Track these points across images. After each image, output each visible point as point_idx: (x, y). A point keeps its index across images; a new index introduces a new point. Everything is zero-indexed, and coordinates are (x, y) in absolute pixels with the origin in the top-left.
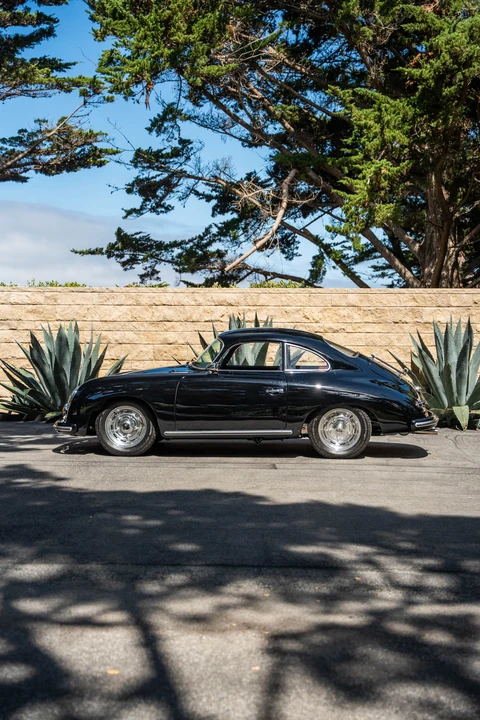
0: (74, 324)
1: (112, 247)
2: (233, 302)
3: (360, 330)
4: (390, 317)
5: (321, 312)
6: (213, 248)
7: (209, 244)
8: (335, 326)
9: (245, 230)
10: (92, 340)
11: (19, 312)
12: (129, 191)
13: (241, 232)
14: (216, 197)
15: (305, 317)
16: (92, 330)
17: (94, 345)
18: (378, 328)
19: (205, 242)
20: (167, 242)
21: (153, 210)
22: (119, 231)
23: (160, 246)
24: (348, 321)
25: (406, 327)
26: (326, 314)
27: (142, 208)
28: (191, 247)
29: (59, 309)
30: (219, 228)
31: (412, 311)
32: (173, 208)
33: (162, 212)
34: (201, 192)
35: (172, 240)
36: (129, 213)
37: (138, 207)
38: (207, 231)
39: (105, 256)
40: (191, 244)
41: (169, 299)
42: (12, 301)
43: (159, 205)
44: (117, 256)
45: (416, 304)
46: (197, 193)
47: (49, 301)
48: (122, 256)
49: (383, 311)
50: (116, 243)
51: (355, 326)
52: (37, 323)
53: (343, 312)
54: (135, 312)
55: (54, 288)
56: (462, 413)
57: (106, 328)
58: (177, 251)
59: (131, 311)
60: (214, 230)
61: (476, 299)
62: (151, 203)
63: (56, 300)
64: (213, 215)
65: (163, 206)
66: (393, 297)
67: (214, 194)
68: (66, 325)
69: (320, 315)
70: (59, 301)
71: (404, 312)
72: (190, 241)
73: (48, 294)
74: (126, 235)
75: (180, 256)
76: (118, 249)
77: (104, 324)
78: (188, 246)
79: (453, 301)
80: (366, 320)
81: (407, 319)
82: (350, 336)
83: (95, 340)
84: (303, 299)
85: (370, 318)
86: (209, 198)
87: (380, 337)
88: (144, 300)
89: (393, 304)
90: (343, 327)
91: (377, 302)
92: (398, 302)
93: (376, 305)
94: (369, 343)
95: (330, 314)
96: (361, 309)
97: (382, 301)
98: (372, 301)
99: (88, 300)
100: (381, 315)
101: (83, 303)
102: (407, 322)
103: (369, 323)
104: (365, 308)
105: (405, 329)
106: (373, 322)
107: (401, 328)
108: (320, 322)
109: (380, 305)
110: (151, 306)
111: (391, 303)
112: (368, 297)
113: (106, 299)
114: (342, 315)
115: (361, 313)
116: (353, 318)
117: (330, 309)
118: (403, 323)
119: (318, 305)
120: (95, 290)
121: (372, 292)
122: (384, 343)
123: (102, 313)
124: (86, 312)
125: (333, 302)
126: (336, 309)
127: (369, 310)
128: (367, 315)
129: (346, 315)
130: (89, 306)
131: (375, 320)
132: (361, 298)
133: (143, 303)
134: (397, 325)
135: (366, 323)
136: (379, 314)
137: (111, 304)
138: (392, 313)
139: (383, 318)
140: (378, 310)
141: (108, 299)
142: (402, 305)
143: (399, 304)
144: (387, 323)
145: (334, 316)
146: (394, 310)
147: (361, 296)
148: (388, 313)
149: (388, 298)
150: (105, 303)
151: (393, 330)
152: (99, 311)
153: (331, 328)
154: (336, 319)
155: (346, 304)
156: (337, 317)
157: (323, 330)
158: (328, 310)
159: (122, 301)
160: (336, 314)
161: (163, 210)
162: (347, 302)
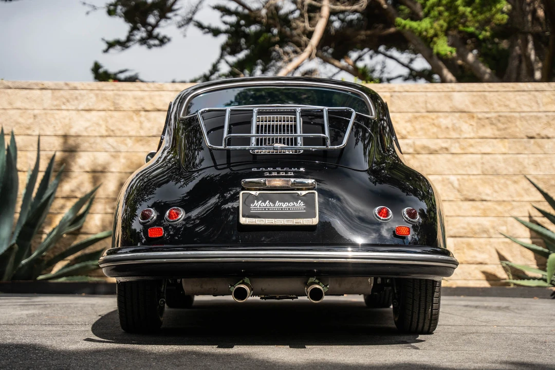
3: (472, 150)
4: (520, 128)
5: (410, 121)
8: (433, 144)
12: (111, 12)
14: (226, 32)
18: (501, 146)
21: (143, 41)
24: (454, 135)
26: (417, 125)
27: (129, 39)
30: (231, 66)
32: (169, 40)
33: (155, 45)
34: (206, 24)
36: (111, 45)
37: (123, 37)
38: (215, 69)
43: (150, 36)
46: (200, 26)
49: (510, 120)
51: (464, 143)
53: (445, 121)
60: (224, 68)
62: (141, 34)
64: (222, 56)
65: (156, 38)
66: (525, 97)
67: (223, 27)
69: (409, 127)
71: (544, 120)
74: (106, 71)
80: (482, 133)
81: (550, 132)
82: (456, 159)
83: (43, 167)
85: (488, 131)
86: (216, 32)
87: (505, 161)
88: (127, 103)
89: (526, 109)
90: (444, 145)
91: (500, 106)
92: (534, 104)
93: (499, 109)
94: (486, 170)
95: (423, 125)
96: (473, 117)
97: (508, 103)
98: (491, 104)
99: (35, 101)
100: (506, 126)
101: (27, 107)
102: (550, 135)
103: (486, 138)
104: (480, 116)
105: (546, 147)
106: (492, 136)
107: (540, 146)
108: (409, 137)
109: (503, 109)
110: (137, 112)
111: (523, 106)
112: (485, 97)
113: (64, 100)
114: (443, 127)
115: (473, 122)
116: (461, 131)
117: (423, 117)
118: (543, 138)
119: (405, 110)
120: (46, 86)
121: (491, 90)
122: (511, 170)
123: (58, 122)
124: (31, 120)
125: (429, 105)
126: (434, 117)
127: (488, 118)
128: (483, 126)
129: (450, 126)
130: (36, 112)
131: (497, 133)
132: (475, 99)
133: (125, 107)
134: (532, 141)
135: (482, 138)
136: (503, 124)
137: (73, 108)
138: (525, 123)
139: (510, 131)
140: (501, 119)
141: (68, 101)
142: (541, 110)
143: (535, 108)
144: (515, 138)
145: (430, 127)
146: (528, 118)
147: (474, 96)
148: (518, 123)
149: (518, 98)
150: (64, 107)
151: (525, 149)
152: (52, 121)
153: (424, 147)
154: (434, 133)
155: (451, 107)
156: (435, 130)
157: (411, 151)
158: (420, 119)
159: (90, 104)
160: (434, 124)
161: (157, 42)
162: (451, 105)
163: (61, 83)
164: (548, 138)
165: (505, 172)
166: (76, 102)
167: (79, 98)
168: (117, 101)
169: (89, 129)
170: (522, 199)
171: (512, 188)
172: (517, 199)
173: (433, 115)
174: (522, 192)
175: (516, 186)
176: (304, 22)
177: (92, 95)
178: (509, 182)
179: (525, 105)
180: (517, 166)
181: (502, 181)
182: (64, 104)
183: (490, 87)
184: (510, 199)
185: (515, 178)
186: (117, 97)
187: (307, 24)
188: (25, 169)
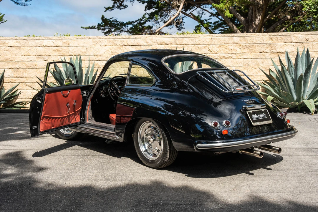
0: (79, 57)
1: (99, 25)
2: (168, 43)
3: (240, 57)
4: (258, 49)
5: (218, 47)
6: (146, 25)
7: (145, 23)
8: (227, 56)
9: (161, 16)
10: (89, 65)
11: (49, 51)
13: (159, 17)
14: (147, 2)
15: (209, 50)
16: (89, 60)
17: (90, 69)
18: (250, 56)
19: (143, 22)
20: (125, 22)
21: (118, 7)
22: (103, 17)
23: (122, 24)
24: (234, 52)
25: (266, 54)
26: (221, 49)
27: (113, 7)
28: (137, 24)
29: (70, 49)
30: (149, 15)
31: (270, 46)
32: (127, 6)
33: (122, 8)
35: (128, 21)
36: (107, 9)
37: (111, 6)
38: (144, 16)
39: (97, 29)
40: (136, 23)
41: (132, 42)
42: (45, 45)
43: (121, 5)
44: (102, 29)
45: (272, 42)
47: (65, 45)
48: (104, 30)
49: (253, 46)
50: (102, 23)
51: (238, 55)
52: (59, 57)
53: (231, 47)
54: (113, 49)
55: (68, 37)
56: (311, 104)
57: (97, 59)
58: (130, 26)
59: (111, 49)
60: (147, 16)
61: (307, 38)
62: (117, 4)
63: (69, 44)
64: (145, 10)
65: (123, 6)
66: (259, 38)
68: (74, 58)
69: (218, 49)
70: (71, 45)
71: (266, 46)
72: (136, 21)
73: (65, 41)
74: (106, 19)
75: (131, 28)
76: (102, 26)
77: (96, 57)
78: (135, 24)
79: (294, 39)
80: (244, 51)
81: (268, 50)
82: (235, 61)
83: (91, 66)
84: (208, 40)
85: (246, 51)
87: (252, 61)
88: (118, 43)
89: (259, 42)
90: (231, 56)
91: (250, 41)
92: (262, 41)
93: (250, 43)
94: (245, 64)
95: (223, 49)
96: (241, 45)
97: (253, 40)
98: (247, 41)
99: (87, 43)
100: (252, 48)
101: (84, 45)
102: (267, 52)
103: (245, 53)
104: (243, 45)
105: (266, 56)
106: (248, 52)
107: (264, 56)
108: (218, 53)
109: (252, 42)
110: (122, 46)
111: (258, 41)
112: (245, 38)
113: (97, 43)
114: (230, 49)
115: (240, 47)
116: (236, 51)
117: (223, 46)
118: (265, 53)
119: (217, 43)
120: (90, 38)
121: (247, 36)
122: (254, 64)
123: (95, 50)
124: (86, 50)
125: (225, 41)
126: (227, 46)
127: (246, 46)
128: (244, 49)
129: (232, 49)
130: (87, 47)
131: (249, 51)
132: (241, 39)
133: (118, 45)
134: (261, 53)
135: (244, 53)
136: (251, 48)
137: (100, 45)
138: (259, 47)
139: (253, 50)
140: (250, 46)
141: (98, 43)
142: (264, 43)
143: (262, 42)
144: (256, 53)
145: (225, 49)
146: (260, 46)
147: (241, 38)
148: (256, 47)
149: (256, 38)
150: (97, 45)
151: (259, 57)
152: (93, 50)
153: (224, 57)
154: (227, 51)
155: (233, 42)
156: (227, 50)
157: (219, 58)
158: (222, 46)
159: (106, 44)
160: (227, 48)
161: (123, 7)
162: (233, 41)
163: (95, 37)
164: (267, 53)
165: (252, 65)
166: (101, 43)
167: (102, 42)
168: (115, 43)
169: (106, 52)
170: (258, 74)
171: (254, 70)
172: (256, 74)
173: (227, 45)
174: (258, 72)
175: (255, 70)
176: (176, 2)
177: (106, 40)
178: (253, 69)
179: (259, 41)
180: (256, 63)
181: (251, 68)
182: (96, 44)
183: (247, 35)
184: (253, 74)
185: (255, 67)
186: (115, 41)
187: (177, 3)
188: (84, 67)
